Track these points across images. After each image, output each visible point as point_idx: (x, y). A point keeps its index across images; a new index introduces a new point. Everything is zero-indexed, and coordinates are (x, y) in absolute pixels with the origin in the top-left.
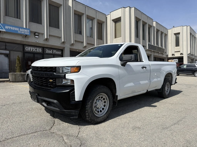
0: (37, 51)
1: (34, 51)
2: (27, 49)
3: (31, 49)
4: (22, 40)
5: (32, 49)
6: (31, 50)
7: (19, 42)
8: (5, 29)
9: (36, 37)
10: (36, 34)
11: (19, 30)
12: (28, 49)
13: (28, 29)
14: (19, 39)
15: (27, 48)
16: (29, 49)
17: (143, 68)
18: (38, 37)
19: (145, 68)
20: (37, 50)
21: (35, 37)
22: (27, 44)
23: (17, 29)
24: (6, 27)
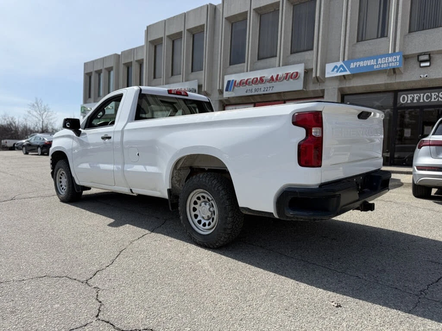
0: (433, 100)
1: (421, 101)
2: (403, 100)
3: (413, 98)
4: (389, 82)
5: (416, 98)
6: (415, 101)
7: (383, 88)
8: (350, 69)
9: (422, 65)
10: (422, 58)
11: (377, 62)
12: (406, 99)
13: (397, 54)
14: (380, 81)
15: (404, 98)
16: (410, 98)
17: (103, 138)
18: (428, 64)
19: (109, 138)
20: (431, 97)
21: (420, 67)
22: (402, 88)
23: (372, 62)
24: (352, 66)
